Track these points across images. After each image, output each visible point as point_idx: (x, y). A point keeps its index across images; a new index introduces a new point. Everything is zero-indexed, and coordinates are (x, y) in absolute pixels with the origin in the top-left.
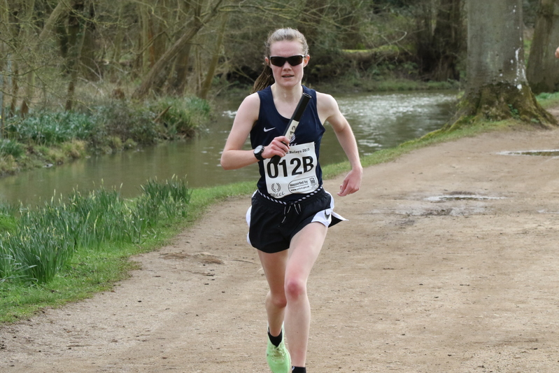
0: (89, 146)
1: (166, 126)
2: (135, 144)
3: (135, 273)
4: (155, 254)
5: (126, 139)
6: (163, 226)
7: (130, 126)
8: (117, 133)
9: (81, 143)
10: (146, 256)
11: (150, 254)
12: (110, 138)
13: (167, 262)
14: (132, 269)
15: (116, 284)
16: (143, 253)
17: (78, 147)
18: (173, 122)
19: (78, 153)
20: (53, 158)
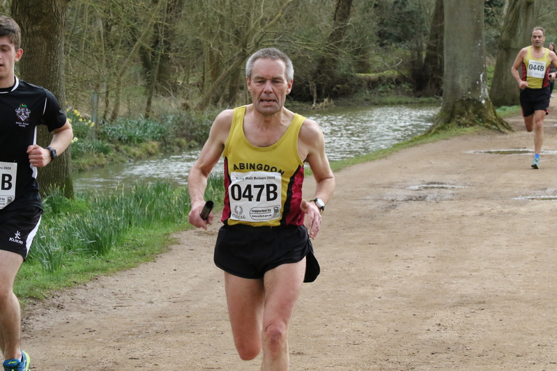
0: (162, 145)
3: (174, 247)
4: (192, 232)
5: (190, 141)
7: (193, 131)
8: (184, 136)
9: (155, 144)
10: (184, 233)
11: (188, 232)
12: (177, 140)
13: (200, 238)
14: (172, 244)
15: (159, 256)
16: (183, 231)
17: (153, 147)
19: (153, 151)
20: (134, 155)
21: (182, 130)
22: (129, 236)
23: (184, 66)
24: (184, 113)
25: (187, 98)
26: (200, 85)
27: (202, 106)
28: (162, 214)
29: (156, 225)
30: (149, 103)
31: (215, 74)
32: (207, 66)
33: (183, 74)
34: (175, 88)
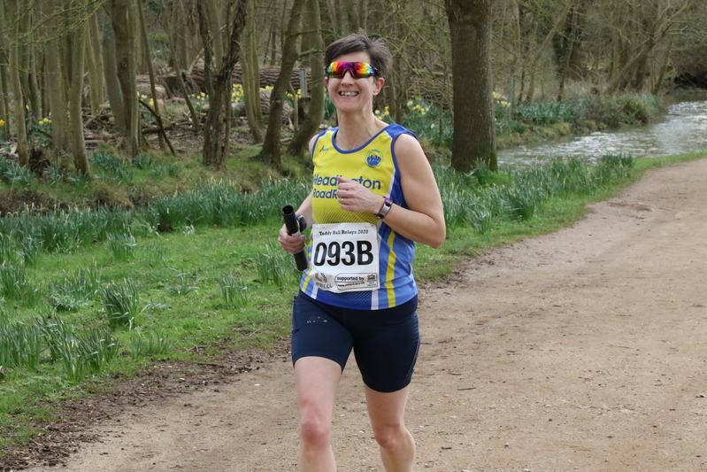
0: (573, 127)
1: (628, 114)
2: (605, 126)
3: (589, 215)
4: (605, 202)
5: (599, 123)
6: (613, 184)
7: (601, 113)
8: (593, 118)
9: (567, 125)
10: (598, 204)
11: (601, 203)
12: (587, 122)
13: (612, 208)
14: (588, 212)
15: (576, 222)
16: (597, 202)
17: (565, 128)
18: (632, 111)
19: (565, 132)
20: (547, 135)
21: (592, 112)
22: (549, 205)
23: (593, 53)
24: (594, 97)
25: (597, 83)
26: (609, 71)
27: (611, 91)
28: (577, 188)
29: (572, 196)
30: (562, 86)
31: (623, 60)
32: (616, 53)
33: (592, 60)
34: (585, 73)
